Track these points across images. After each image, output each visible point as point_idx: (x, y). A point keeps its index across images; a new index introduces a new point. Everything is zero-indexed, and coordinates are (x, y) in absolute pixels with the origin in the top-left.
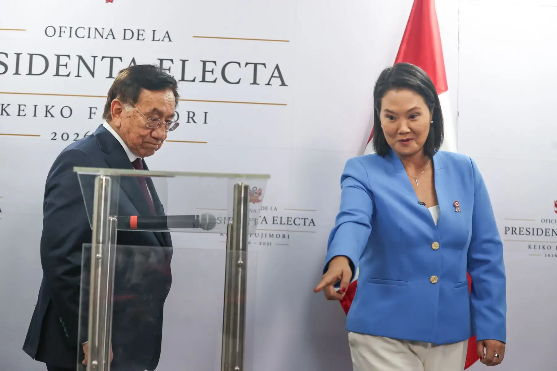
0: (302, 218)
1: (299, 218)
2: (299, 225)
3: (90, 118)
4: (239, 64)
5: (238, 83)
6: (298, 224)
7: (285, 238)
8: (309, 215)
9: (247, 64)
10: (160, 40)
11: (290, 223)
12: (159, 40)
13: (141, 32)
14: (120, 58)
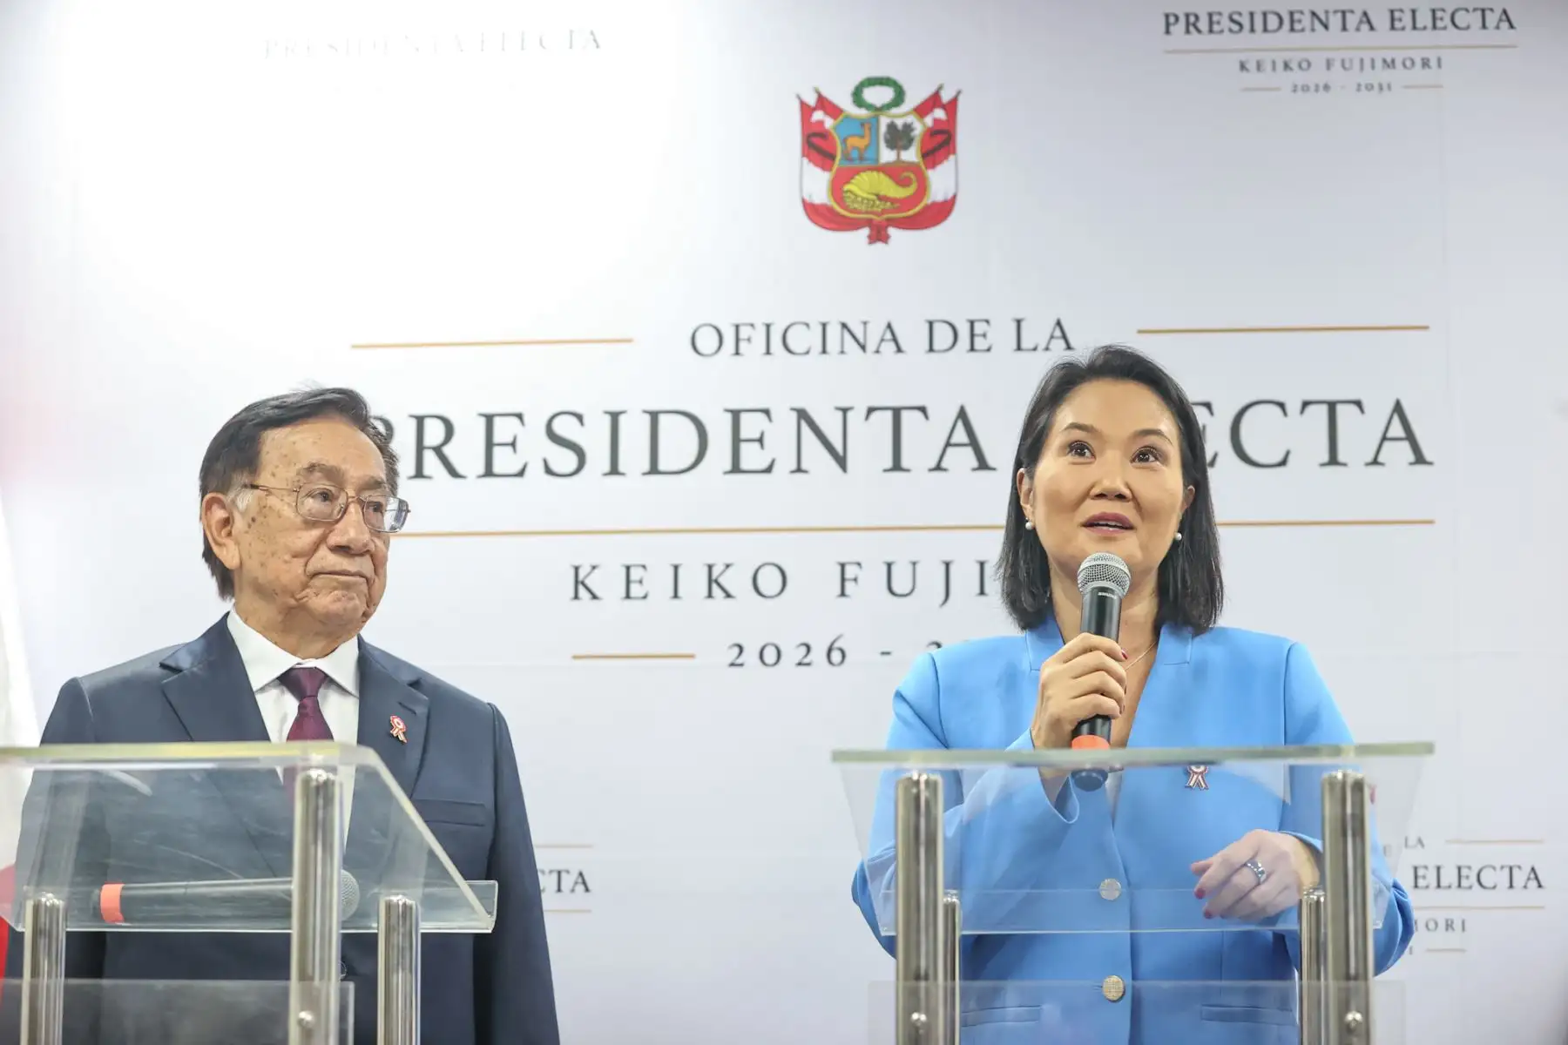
0: (1502, 867)
1: (1494, 868)
2: (1494, 887)
3: (843, 594)
4: (1282, 405)
5: (1283, 463)
6: (1492, 885)
7: (1453, 929)
8: (1524, 857)
9: (1306, 404)
10: (1040, 348)
11: (1464, 883)
12: (1035, 349)
13: (979, 328)
14: (923, 410)
